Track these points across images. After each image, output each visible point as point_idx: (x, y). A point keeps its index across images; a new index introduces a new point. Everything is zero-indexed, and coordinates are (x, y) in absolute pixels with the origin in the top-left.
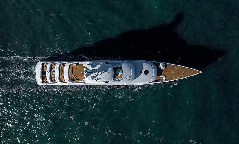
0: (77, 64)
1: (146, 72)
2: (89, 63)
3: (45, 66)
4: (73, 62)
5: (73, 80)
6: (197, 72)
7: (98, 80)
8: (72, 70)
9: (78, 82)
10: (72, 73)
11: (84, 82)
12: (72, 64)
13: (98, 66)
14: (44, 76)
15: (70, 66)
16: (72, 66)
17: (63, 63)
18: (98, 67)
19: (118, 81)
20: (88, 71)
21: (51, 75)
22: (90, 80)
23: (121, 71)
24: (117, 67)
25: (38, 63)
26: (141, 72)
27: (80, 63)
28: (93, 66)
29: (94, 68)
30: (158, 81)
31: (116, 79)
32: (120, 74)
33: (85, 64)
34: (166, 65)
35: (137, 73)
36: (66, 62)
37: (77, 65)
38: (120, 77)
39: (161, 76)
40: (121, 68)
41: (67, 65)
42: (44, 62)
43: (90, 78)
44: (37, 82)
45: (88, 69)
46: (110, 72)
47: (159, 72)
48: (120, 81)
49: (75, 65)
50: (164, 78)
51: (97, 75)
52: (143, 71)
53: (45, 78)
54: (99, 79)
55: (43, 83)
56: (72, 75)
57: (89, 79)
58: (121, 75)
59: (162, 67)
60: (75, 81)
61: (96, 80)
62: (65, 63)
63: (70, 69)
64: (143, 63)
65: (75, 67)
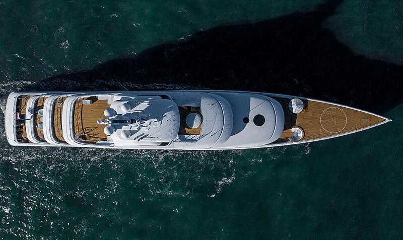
0: (94, 100)
1: (259, 121)
2: (119, 98)
3: (23, 102)
4: (82, 95)
5: (84, 137)
6: (379, 120)
7: (142, 138)
8: (80, 115)
9: (94, 143)
10: (80, 122)
11: (110, 142)
12: (81, 100)
13: (141, 104)
14: (22, 127)
15: (75, 103)
16: (80, 105)
17: (62, 96)
18: (143, 106)
19: (192, 141)
20: (114, 117)
21: (35, 124)
22: (122, 139)
23: (197, 118)
24: (189, 108)
25: (9, 97)
26: (246, 120)
27: (101, 97)
28: (130, 105)
29: (132, 111)
30: (286, 140)
31: (186, 136)
32: (196, 125)
33: (112, 100)
34: (306, 104)
35: (237, 123)
36: (68, 95)
37: (92, 102)
38: (196, 132)
39: (294, 129)
40: (198, 110)
41: (69, 102)
42: (21, 94)
43: (123, 136)
44: (8, 140)
45: (116, 114)
46: (170, 119)
47: (290, 120)
48: (195, 141)
49: (88, 102)
50: (301, 135)
51: (139, 128)
52: (251, 117)
53: (24, 132)
54: (143, 136)
55: (20, 141)
56: (80, 127)
57: (120, 137)
58: (199, 128)
59: (296, 108)
60: (86, 141)
61: (137, 140)
62: (65, 96)
63: (76, 111)
64: (251, 98)
65: (88, 107)
